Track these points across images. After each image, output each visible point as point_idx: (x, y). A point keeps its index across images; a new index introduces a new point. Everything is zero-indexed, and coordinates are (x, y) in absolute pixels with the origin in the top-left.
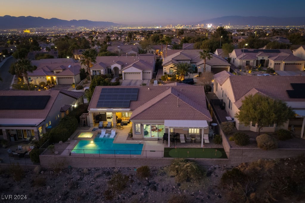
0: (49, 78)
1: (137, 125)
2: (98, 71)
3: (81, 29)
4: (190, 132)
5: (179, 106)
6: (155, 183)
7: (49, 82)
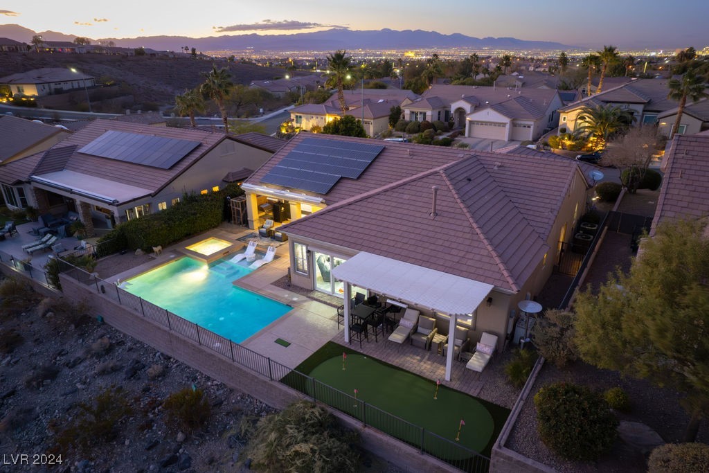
0: (330, 119)
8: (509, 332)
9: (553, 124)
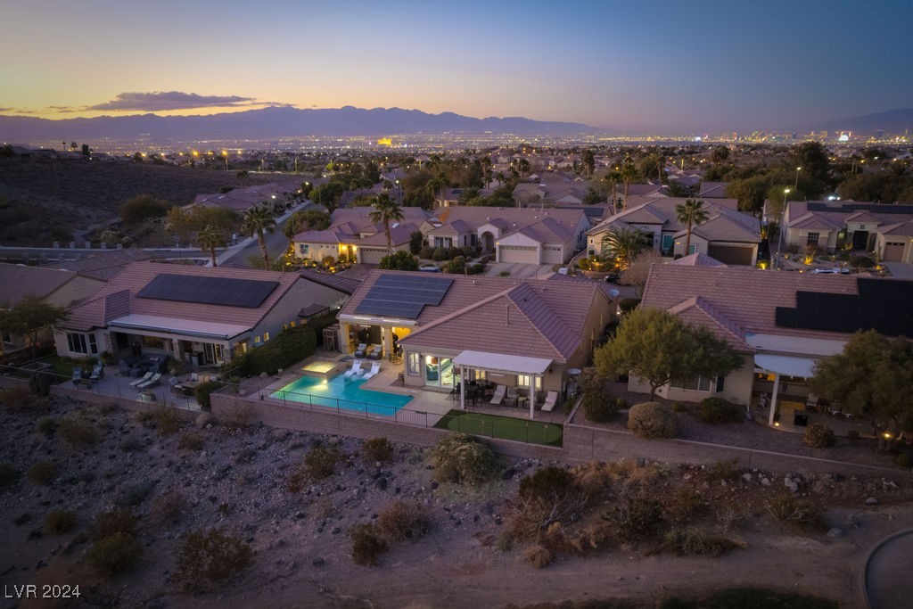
0: (343, 248)
1: (412, 356)
2: (446, 239)
3: (507, 139)
4: (521, 383)
5: (509, 324)
6: (389, 474)
7: (343, 257)
8: (564, 390)
9: (582, 246)
